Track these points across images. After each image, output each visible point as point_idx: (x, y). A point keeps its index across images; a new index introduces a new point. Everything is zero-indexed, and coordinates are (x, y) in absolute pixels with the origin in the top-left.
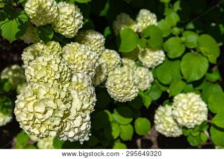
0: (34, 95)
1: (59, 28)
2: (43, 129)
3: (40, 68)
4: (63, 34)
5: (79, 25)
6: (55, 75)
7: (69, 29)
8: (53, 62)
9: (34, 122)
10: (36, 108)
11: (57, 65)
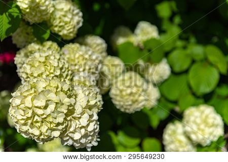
0: (31, 89)
1: (56, 26)
2: (44, 129)
3: (37, 64)
4: (61, 34)
5: (78, 23)
6: (54, 71)
7: (68, 27)
8: (52, 58)
9: (33, 119)
10: (35, 102)
11: (56, 60)
